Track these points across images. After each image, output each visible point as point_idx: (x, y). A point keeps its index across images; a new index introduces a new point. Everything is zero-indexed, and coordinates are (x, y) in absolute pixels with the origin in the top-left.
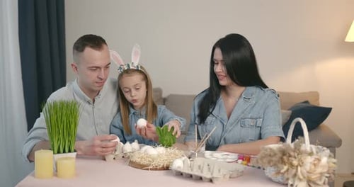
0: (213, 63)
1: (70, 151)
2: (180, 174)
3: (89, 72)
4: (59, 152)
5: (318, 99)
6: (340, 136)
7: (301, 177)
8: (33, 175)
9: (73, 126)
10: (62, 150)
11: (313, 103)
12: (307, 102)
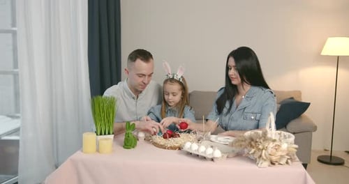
0: (228, 68)
1: (109, 134)
2: (190, 154)
3: (137, 77)
4: (101, 134)
5: (300, 97)
6: (316, 124)
7: (265, 158)
8: (82, 151)
9: (111, 115)
10: (103, 133)
11: (297, 99)
12: (292, 98)
